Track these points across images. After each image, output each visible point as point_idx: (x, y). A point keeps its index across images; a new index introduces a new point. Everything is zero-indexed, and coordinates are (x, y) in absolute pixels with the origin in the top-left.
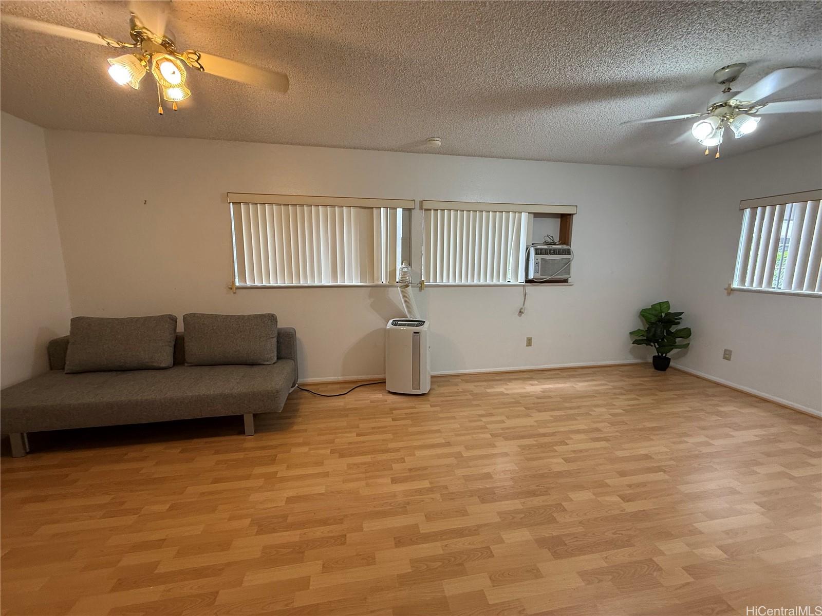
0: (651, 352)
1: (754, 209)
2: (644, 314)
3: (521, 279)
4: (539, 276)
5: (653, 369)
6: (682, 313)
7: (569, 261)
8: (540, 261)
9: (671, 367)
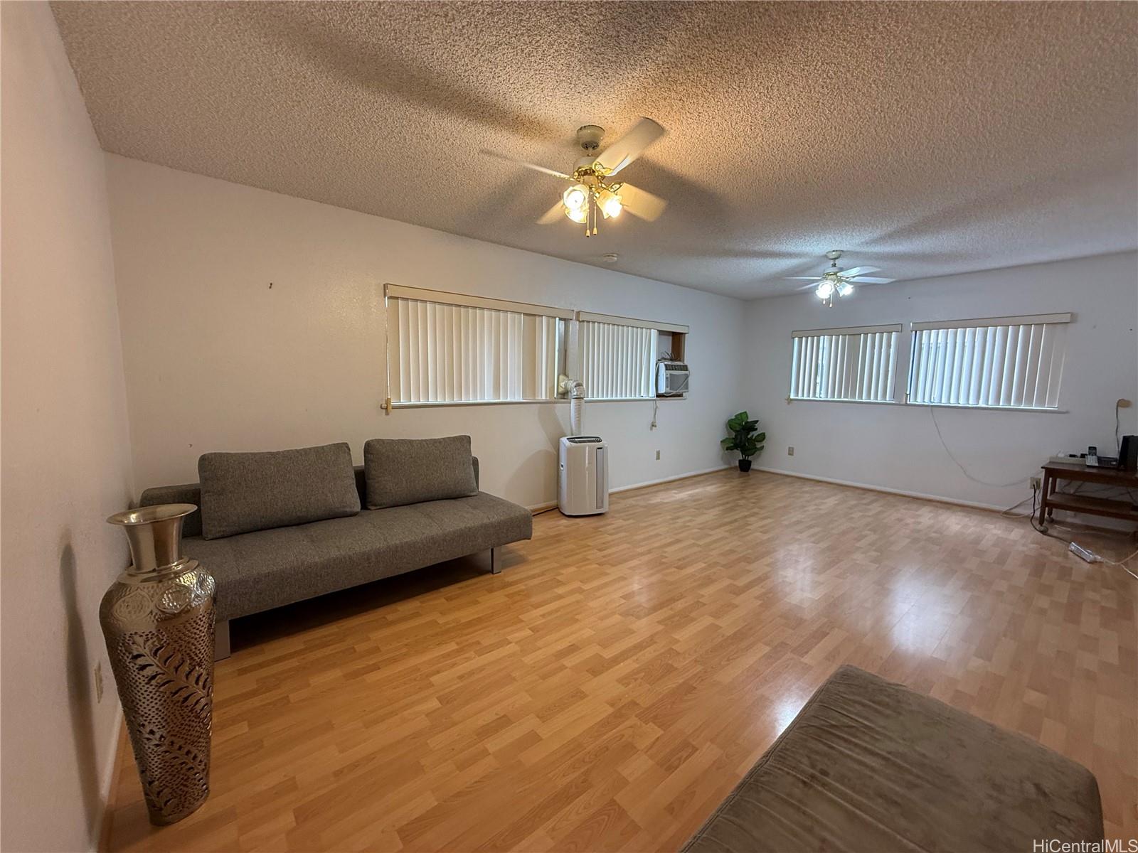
0: (738, 455)
1: (801, 338)
2: (731, 425)
3: (652, 394)
4: (668, 390)
5: (739, 472)
6: (757, 421)
7: (687, 377)
8: (669, 376)
9: (753, 470)
